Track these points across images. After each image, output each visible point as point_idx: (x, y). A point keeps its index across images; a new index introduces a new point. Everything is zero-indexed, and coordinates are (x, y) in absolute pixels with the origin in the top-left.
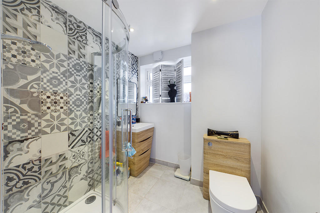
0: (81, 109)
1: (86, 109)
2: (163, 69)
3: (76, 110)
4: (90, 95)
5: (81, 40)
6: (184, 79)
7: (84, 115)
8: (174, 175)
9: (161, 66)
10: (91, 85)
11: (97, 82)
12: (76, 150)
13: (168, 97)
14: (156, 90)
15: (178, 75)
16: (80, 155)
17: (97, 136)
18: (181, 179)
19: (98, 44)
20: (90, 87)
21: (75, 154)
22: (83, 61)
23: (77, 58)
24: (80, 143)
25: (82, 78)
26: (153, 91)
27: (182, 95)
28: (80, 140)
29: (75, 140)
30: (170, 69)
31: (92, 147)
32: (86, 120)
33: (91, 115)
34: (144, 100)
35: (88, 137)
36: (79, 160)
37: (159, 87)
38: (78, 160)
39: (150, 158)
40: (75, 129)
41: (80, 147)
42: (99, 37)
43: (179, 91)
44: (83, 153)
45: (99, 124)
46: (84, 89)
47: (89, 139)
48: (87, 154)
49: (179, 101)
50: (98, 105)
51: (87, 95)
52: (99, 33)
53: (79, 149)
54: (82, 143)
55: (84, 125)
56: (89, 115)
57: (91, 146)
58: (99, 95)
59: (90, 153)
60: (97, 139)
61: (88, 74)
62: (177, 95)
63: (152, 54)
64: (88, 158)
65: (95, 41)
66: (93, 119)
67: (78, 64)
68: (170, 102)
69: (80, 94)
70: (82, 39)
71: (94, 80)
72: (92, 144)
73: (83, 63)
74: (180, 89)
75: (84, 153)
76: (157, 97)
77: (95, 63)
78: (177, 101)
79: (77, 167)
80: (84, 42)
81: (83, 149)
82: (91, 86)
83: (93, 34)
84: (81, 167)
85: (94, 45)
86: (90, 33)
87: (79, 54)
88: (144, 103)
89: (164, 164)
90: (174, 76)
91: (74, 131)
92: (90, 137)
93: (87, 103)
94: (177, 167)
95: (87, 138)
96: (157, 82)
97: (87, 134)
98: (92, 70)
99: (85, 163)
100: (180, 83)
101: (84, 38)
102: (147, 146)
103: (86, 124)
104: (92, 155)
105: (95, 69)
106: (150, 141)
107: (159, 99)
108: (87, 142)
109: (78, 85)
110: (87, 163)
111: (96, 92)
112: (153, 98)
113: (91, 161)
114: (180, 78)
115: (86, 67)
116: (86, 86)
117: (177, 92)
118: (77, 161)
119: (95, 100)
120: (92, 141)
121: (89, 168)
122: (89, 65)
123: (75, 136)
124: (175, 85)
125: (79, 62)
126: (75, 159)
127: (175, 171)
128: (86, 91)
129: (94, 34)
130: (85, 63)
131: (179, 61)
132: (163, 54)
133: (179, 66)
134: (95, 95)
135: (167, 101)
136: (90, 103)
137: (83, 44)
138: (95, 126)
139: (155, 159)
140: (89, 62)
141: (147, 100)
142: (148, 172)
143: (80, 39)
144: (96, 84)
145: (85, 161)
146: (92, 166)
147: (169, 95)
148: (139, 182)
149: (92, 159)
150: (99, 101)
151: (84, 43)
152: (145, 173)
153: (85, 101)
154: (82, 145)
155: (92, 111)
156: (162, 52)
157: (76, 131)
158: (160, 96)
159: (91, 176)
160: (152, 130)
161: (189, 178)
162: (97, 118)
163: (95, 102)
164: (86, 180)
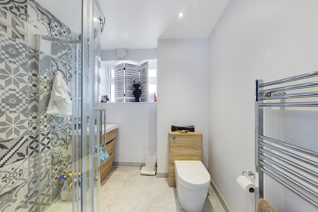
0: (18, 109)
1: (25, 110)
2: (127, 68)
3: (8, 112)
4: (32, 91)
5: (18, 13)
6: (149, 81)
7: (22, 117)
8: (141, 173)
9: (125, 65)
10: (33, 77)
11: (43, 75)
12: (9, 168)
13: (133, 97)
14: (119, 89)
15: (143, 76)
16: (15, 175)
17: (43, 144)
18: (148, 175)
19: (45, 25)
20: (32, 80)
21: (6, 175)
22: (20, 43)
23: (11, 37)
24: (16, 157)
25: (19, 67)
26: (115, 90)
27: (147, 95)
28: (16, 154)
29: (6, 154)
30: (134, 68)
31: (35, 161)
32: (26, 124)
33: (33, 118)
34: (105, 99)
35: (28, 147)
36: (13, 183)
37: (123, 86)
38: (11, 182)
39: (113, 162)
40: (7, 138)
41: (14, 163)
42: (46, 15)
43: (143, 91)
44: (20, 170)
45: (46, 129)
46: (23, 81)
47: (30, 151)
48: (27, 171)
49: (144, 101)
50: (45, 105)
51: (27, 91)
52: (47, 11)
53: (13, 166)
54: (20, 158)
55: (22, 132)
56: (30, 118)
57: (34, 159)
58: (47, 92)
59: (32, 170)
60: (44, 148)
61: (30, 62)
62: (141, 95)
63: (116, 51)
64: (29, 176)
65: (40, 20)
66: (37, 123)
67: (11, 46)
68: (136, 102)
69: (15, 88)
70: (20, 11)
71: (40, 71)
72: (35, 156)
73: (21, 46)
74: (145, 89)
75: (22, 170)
76: (120, 97)
77: (42, 49)
78: (142, 101)
79: (10, 192)
80: (22, 16)
81: (20, 166)
82: (34, 79)
83: (37, 10)
84: (16, 191)
85: (39, 24)
86: (32, 7)
87: (13, 33)
88: (105, 102)
89: (128, 165)
90: (139, 76)
91: (5, 141)
92: (32, 148)
93: (28, 101)
94: (143, 165)
95: (27, 150)
96: (120, 80)
97: (27, 143)
98: (37, 57)
99: (24, 184)
100: (144, 84)
101: (22, 11)
102: (111, 149)
103: (25, 130)
104: (35, 171)
105: (41, 57)
106: (113, 143)
107: (123, 99)
108: (27, 154)
109: (12, 76)
110: (27, 184)
111: (42, 87)
112: (115, 97)
113: (34, 180)
114: (145, 79)
115: (26, 53)
116: (26, 78)
117: (141, 92)
118: (10, 184)
119: (41, 97)
120: (35, 152)
121: (30, 189)
122: (31, 50)
123: (7, 148)
124: (140, 85)
125: (14, 43)
126: (6, 182)
127: (141, 169)
128: (26, 84)
129: (39, 10)
130: (24, 46)
131: (144, 62)
132: (127, 53)
133: (143, 67)
134: (41, 91)
135: (132, 101)
136: (32, 101)
137: (20, 19)
138: (41, 131)
139: (118, 162)
140: (31, 46)
141: (107, 99)
142: (112, 176)
143: (15, 10)
144: (42, 77)
145: (23, 181)
146: (35, 186)
147: (134, 95)
148: (103, 190)
149: (35, 177)
150: (46, 100)
151: (22, 18)
152: (108, 178)
153: (24, 98)
154: (18, 160)
155: (35, 112)
156: (127, 51)
157: (8, 141)
158: (124, 95)
159: (33, 199)
160: (116, 131)
161: (155, 173)
162: (44, 122)
163: (41, 100)
164: (26, 207)
